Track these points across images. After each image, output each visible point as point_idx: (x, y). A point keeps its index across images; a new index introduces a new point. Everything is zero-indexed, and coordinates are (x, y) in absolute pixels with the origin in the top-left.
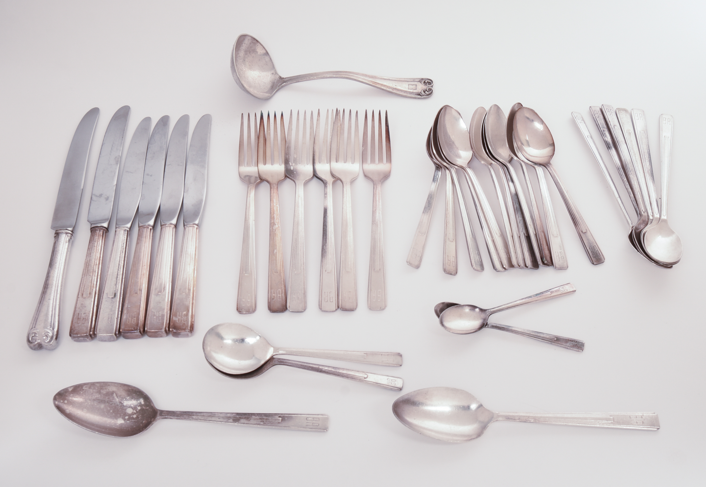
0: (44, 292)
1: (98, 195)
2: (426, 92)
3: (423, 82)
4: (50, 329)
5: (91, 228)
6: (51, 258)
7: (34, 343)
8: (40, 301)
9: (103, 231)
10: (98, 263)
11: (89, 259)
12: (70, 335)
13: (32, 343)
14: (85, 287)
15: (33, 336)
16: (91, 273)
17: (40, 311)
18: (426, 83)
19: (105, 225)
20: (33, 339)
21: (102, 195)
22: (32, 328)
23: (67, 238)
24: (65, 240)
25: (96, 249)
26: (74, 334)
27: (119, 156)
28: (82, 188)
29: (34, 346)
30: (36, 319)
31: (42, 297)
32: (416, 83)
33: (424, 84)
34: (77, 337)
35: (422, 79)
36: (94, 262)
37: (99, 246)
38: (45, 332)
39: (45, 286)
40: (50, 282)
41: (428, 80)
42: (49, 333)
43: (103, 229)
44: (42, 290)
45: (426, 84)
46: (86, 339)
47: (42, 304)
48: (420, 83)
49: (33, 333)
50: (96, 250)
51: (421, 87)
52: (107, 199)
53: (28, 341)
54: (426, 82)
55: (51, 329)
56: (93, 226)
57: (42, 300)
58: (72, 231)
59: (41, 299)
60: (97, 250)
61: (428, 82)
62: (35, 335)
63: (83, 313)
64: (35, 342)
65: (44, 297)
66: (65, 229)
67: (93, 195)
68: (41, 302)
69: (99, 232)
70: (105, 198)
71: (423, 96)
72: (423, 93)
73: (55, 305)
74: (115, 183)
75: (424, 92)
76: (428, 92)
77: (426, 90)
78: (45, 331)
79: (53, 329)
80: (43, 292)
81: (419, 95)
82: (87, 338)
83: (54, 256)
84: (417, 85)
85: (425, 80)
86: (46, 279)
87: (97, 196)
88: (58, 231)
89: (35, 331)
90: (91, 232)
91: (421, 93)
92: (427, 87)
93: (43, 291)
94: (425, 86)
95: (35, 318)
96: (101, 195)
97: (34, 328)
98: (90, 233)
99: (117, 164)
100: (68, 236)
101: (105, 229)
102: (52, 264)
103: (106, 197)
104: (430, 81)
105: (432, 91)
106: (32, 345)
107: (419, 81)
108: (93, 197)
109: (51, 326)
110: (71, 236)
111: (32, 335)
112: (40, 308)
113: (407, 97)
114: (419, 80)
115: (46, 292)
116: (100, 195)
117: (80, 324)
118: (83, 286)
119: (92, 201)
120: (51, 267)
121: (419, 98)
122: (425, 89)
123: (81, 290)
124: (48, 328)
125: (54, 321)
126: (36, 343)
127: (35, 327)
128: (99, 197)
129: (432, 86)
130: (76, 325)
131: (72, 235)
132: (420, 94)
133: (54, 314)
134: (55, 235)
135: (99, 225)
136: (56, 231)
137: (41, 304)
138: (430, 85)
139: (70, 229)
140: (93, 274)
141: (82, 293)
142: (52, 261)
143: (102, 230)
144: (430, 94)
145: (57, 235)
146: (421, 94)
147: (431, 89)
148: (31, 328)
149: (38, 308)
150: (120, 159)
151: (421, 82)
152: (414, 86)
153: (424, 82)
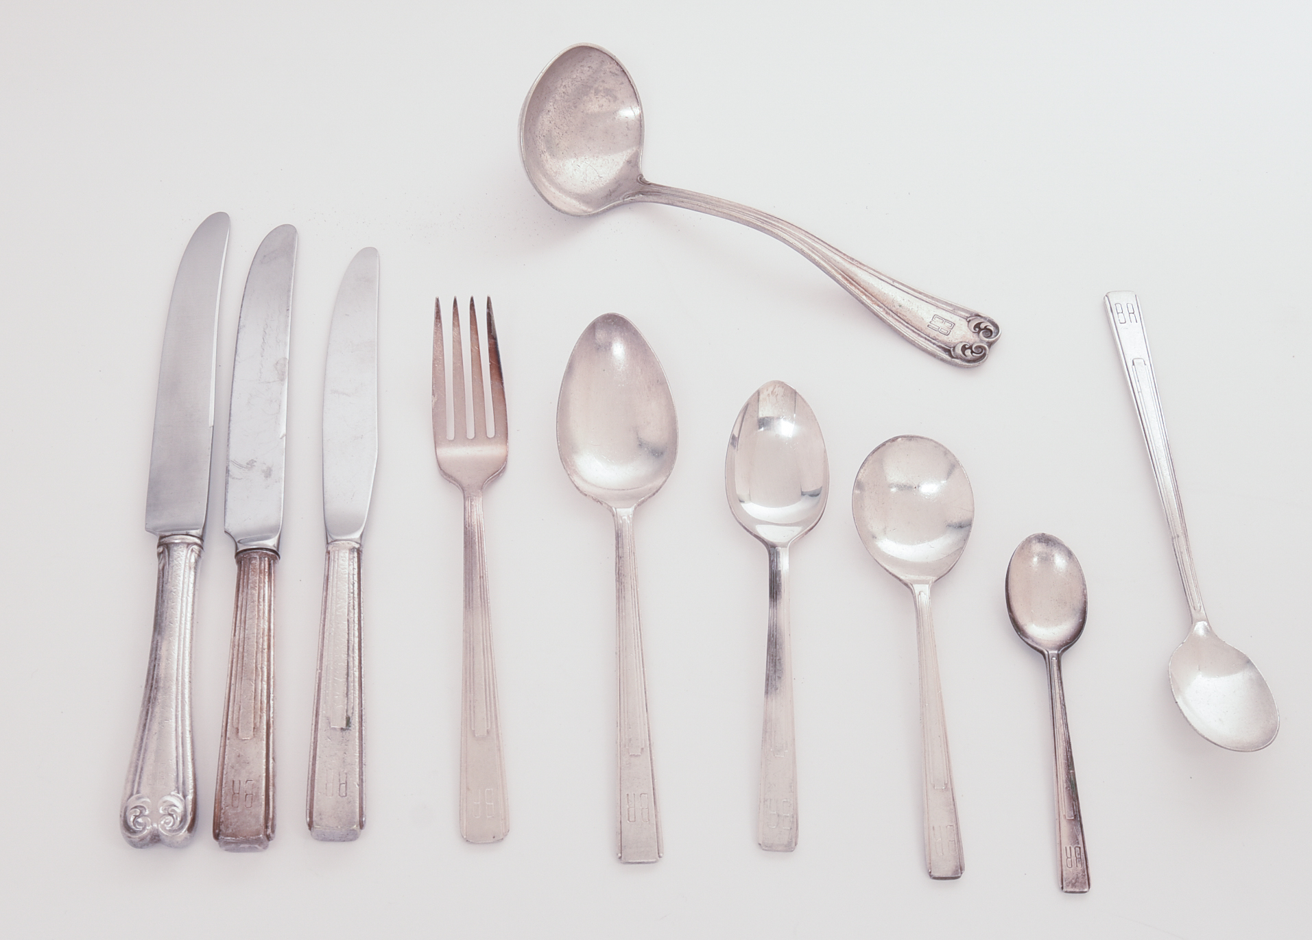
0: (150, 697)
1: (244, 464)
2: (968, 352)
3: (973, 324)
4: (178, 797)
5: (237, 554)
6: (157, 611)
7: (141, 831)
8: (143, 722)
9: (269, 559)
10: (266, 647)
11: (242, 635)
12: (216, 836)
13: (134, 832)
14: (241, 711)
15: (138, 814)
16: (252, 673)
17: (146, 750)
18: (980, 329)
19: (271, 543)
20: (137, 822)
21: (255, 464)
22: (131, 795)
23: (191, 555)
24: (187, 561)
25: (258, 608)
26: (228, 836)
27: (285, 359)
28: (211, 423)
29: (142, 839)
30: (137, 770)
31: (147, 713)
32: (955, 319)
33: (973, 330)
34: (233, 843)
35: (978, 315)
36: (257, 642)
37: (264, 600)
38: (165, 804)
39: (152, 684)
40: (162, 672)
41: (989, 324)
42: (175, 806)
43: (268, 555)
44: (145, 694)
45: (979, 333)
46: (257, 846)
47: (149, 730)
48: (967, 323)
49: (136, 807)
50: (259, 611)
51: (962, 334)
52: (268, 473)
53: (127, 827)
54: (982, 326)
55: (180, 795)
56: (241, 548)
57: (148, 721)
58: (201, 538)
59: (143, 718)
60: (262, 612)
61: (987, 330)
62: (141, 812)
63: (243, 779)
64: (144, 829)
65: (152, 713)
66: (184, 532)
67: (231, 464)
68: (145, 725)
69: (260, 564)
70: (263, 471)
71: (957, 358)
72: (959, 351)
73: (182, 733)
74: (283, 431)
75: (964, 348)
76: (972, 352)
77: (970, 348)
78: (164, 802)
79: (185, 796)
80: (147, 699)
81: (948, 351)
82: (259, 845)
83: (166, 603)
84: (957, 325)
85: (982, 320)
86: (150, 663)
87: (241, 466)
88: (166, 540)
89: (138, 803)
90: (239, 562)
91: (954, 348)
92: (977, 339)
93: (147, 696)
94: (975, 335)
95: (137, 766)
96: (251, 464)
97: (138, 795)
98: (236, 567)
99: (282, 380)
100: (192, 551)
101: (272, 555)
102: (163, 625)
103: (265, 468)
104: (992, 328)
105: (985, 355)
106: (136, 837)
107: (966, 318)
108: (231, 467)
109: (177, 788)
110: (200, 552)
111: (135, 811)
112: (144, 740)
113: (914, 345)
114: (967, 315)
115: (155, 698)
116: (248, 464)
117: (239, 810)
118: (236, 708)
119: (230, 479)
120: (159, 633)
121: (942, 360)
122: (971, 343)
123: (233, 718)
124: (173, 793)
125: (184, 777)
126: (145, 832)
127: (138, 792)
128: (246, 468)
129: (990, 344)
130: (230, 812)
131: (202, 548)
132: (952, 349)
133: (183, 758)
134: (161, 549)
135: (254, 545)
136: (162, 537)
137: (146, 732)
138: (987, 340)
139: (198, 532)
140: (257, 675)
141: (235, 726)
142: (161, 616)
143: (266, 559)
144: (974, 361)
145: (165, 547)
146: (952, 353)
147: (985, 349)
148: (128, 792)
149: (139, 740)
150: (287, 366)
151: (969, 322)
152: (947, 324)
153: (978, 326)
